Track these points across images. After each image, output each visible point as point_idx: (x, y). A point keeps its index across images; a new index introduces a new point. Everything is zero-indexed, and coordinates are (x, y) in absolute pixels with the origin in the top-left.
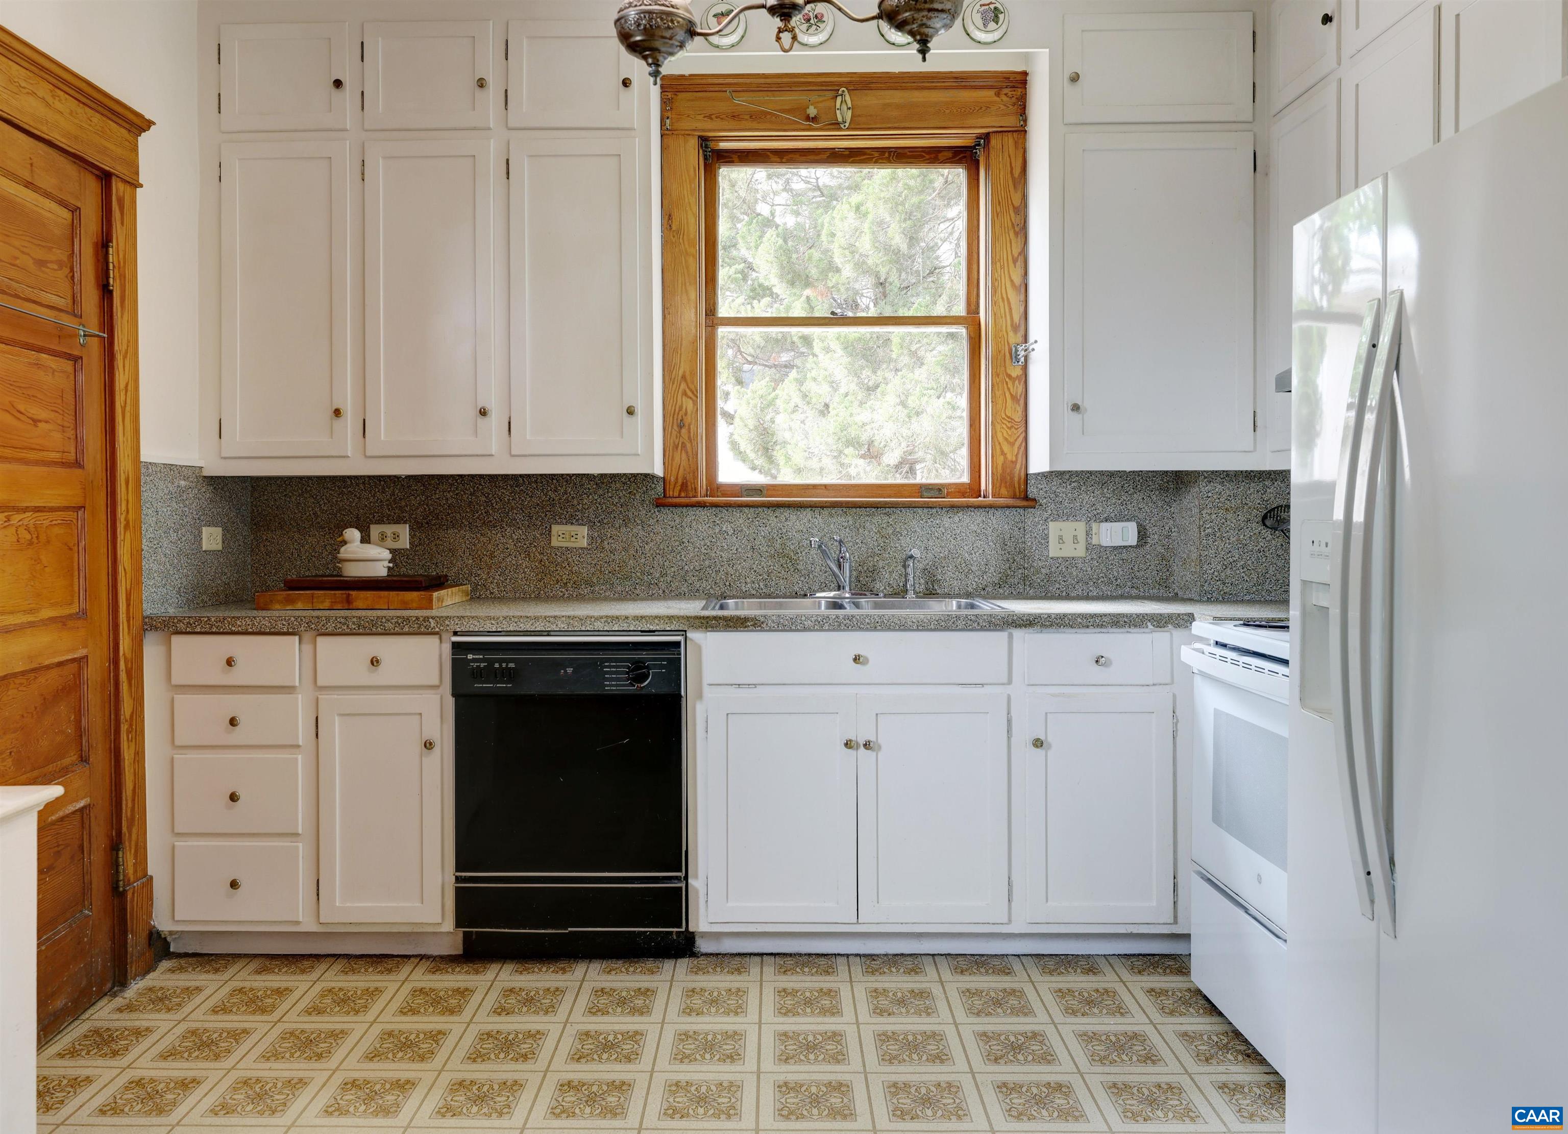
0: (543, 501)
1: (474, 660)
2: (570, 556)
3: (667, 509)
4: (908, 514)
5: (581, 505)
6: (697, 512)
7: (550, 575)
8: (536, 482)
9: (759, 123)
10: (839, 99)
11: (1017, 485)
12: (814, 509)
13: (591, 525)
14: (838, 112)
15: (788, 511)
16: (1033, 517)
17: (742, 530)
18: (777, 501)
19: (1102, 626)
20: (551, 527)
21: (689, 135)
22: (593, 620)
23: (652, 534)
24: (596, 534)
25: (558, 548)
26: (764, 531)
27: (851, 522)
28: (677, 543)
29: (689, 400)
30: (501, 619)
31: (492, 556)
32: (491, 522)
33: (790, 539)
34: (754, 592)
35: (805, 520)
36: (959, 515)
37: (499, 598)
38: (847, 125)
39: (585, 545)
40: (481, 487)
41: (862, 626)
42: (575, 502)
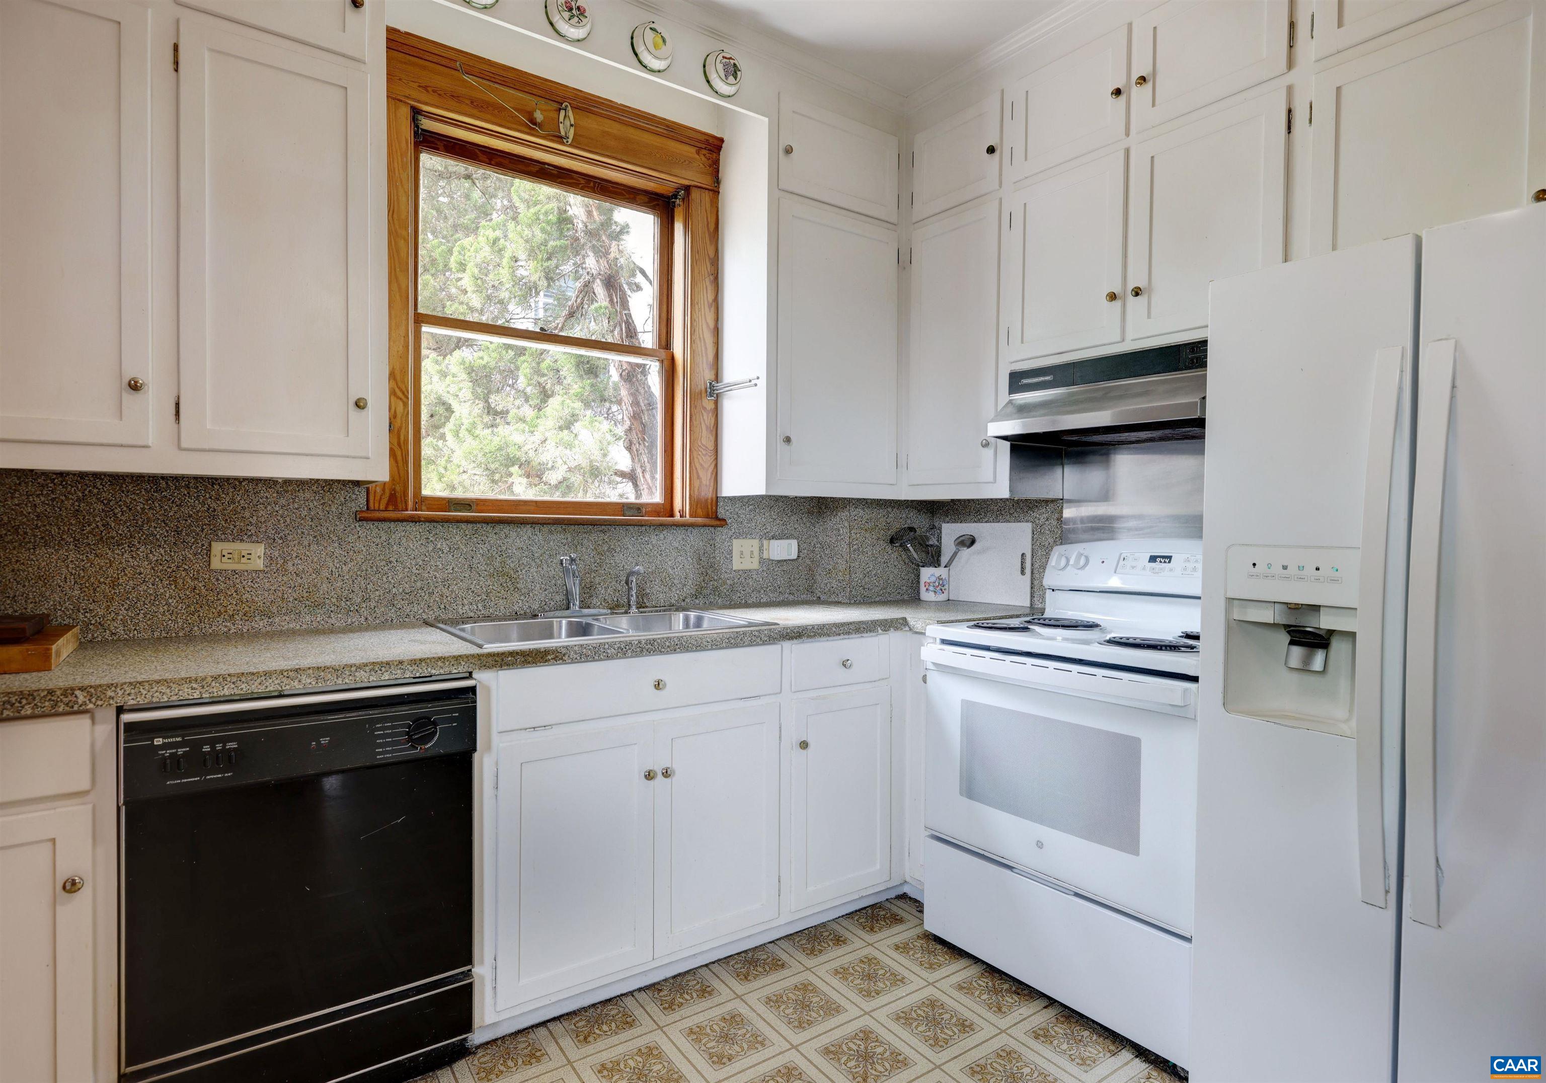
0: (198, 512)
1: (164, 746)
2: (238, 581)
3: (370, 523)
4: (621, 531)
5: (255, 518)
6: (408, 528)
7: (209, 606)
8: (187, 487)
9: (481, 112)
10: (562, 113)
11: (710, 507)
12: (534, 525)
13: (271, 542)
14: (561, 125)
15: (508, 528)
16: (721, 534)
17: (459, 548)
18: (499, 517)
19: (849, 633)
20: (210, 545)
21: (401, 101)
22: (353, 669)
23: (351, 553)
24: (276, 553)
25: (221, 572)
26: (483, 548)
27: (569, 540)
28: (384, 563)
29: (398, 400)
30: (209, 679)
31: (114, 584)
32: (113, 538)
33: (510, 557)
34: (472, 614)
35: (525, 538)
36: (664, 533)
37: (125, 639)
38: (570, 141)
39: (262, 567)
40: (95, 491)
41: (663, 650)
42: (247, 514)
